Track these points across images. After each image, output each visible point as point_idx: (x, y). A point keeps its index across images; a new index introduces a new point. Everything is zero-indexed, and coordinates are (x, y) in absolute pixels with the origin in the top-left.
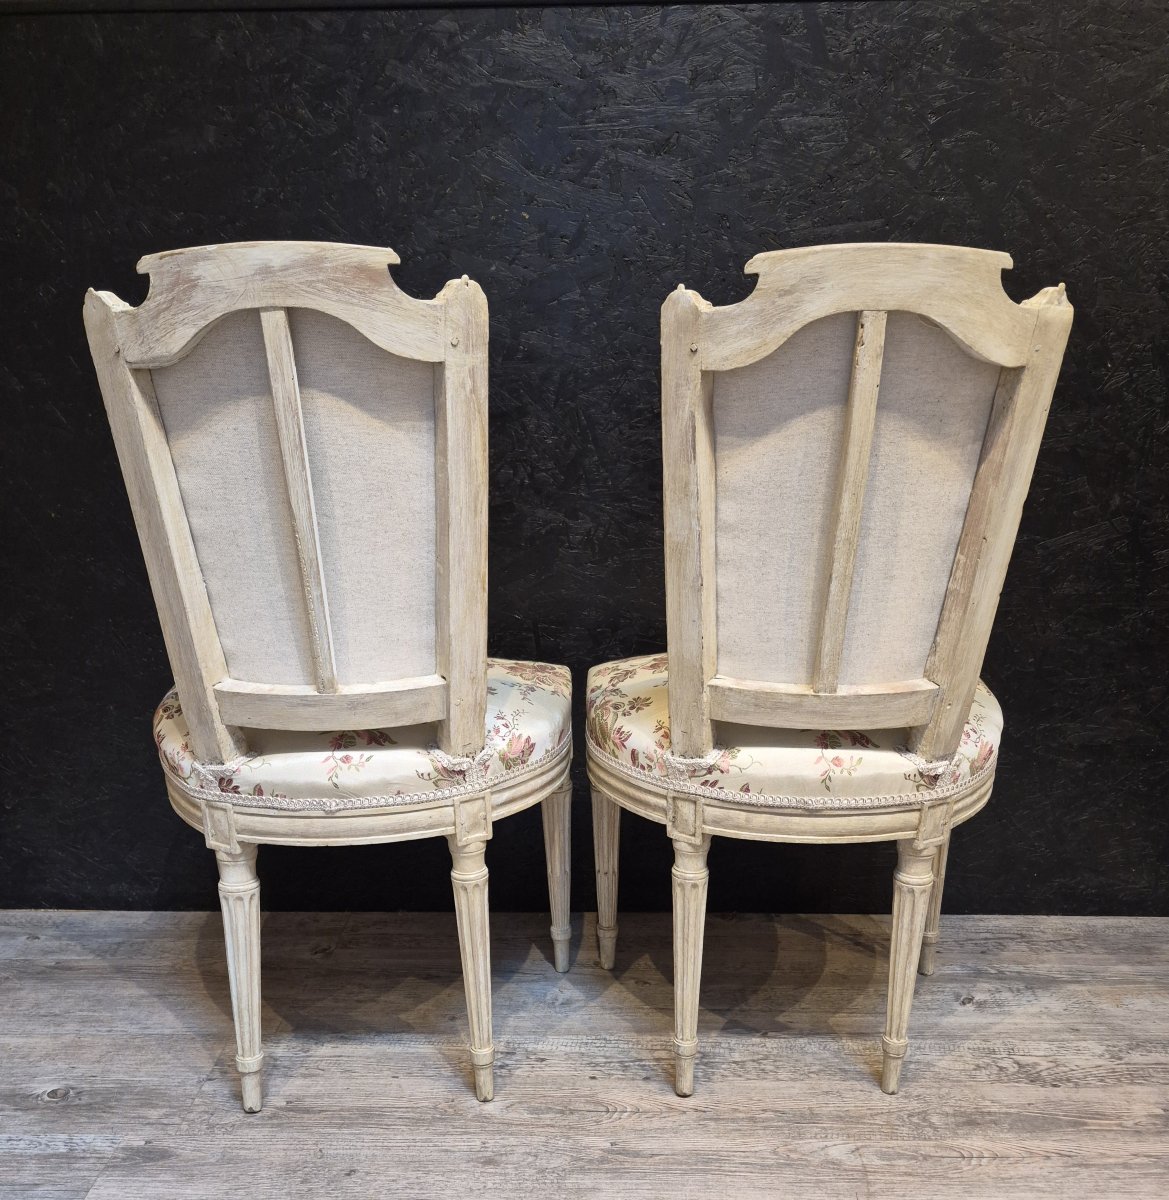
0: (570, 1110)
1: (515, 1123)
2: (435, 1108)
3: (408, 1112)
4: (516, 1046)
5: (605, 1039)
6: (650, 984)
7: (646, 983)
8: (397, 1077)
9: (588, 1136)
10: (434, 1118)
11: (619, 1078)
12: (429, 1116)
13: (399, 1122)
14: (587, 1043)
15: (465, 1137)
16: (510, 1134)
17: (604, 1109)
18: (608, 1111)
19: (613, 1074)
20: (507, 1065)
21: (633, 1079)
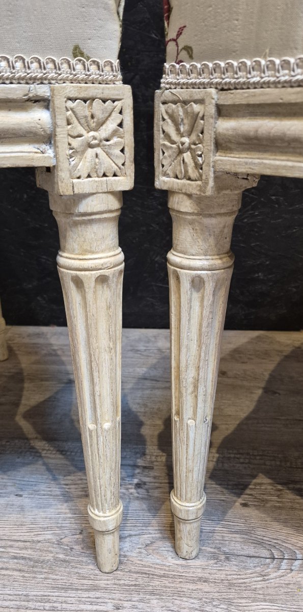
0: (225, 553)
1: (158, 572)
2: (59, 543)
3: (26, 548)
4: (153, 459)
5: (248, 454)
6: (279, 394)
7: (275, 393)
8: (21, 496)
9: (255, 600)
10: (56, 559)
11: (275, 507)
12: (50, 557)
13: (12, 564)
14: (229, 458)
15: (92, 594)
16: (152, 593)
17: (265, 553)
18: (274, 558)
19: (267, 501)
20: (145, 483)
21: (292, 508)
